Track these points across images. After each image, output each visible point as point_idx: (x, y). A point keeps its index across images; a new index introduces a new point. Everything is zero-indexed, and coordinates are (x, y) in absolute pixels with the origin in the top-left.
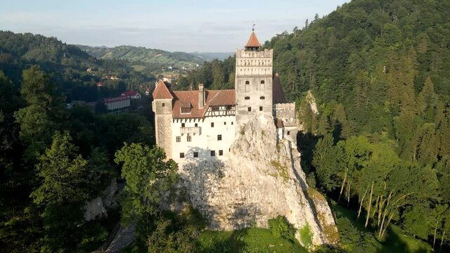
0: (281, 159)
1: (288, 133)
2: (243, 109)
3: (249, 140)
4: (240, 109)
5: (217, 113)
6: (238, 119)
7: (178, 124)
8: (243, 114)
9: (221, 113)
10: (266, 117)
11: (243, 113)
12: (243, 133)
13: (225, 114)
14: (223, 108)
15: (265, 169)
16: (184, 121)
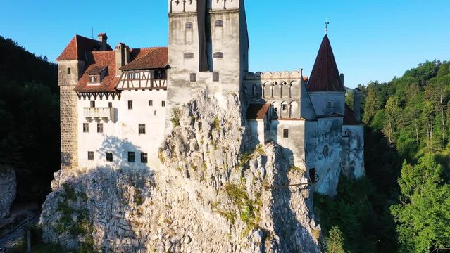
0: (248, 184)
1: (286, 134)
2: (181, 76)
3: (185, 136)
4: (175, 77)
5: (136, 84)
6: (170, 95)
7: (86, 103)
8: (181, 86)
9: (143, 84)
10: (226, 94)
11: (180, 83)
12: (176, 122)
13: (149, 85)
14: (147, 73)
15: (214, 199)
16: (92, 98)
